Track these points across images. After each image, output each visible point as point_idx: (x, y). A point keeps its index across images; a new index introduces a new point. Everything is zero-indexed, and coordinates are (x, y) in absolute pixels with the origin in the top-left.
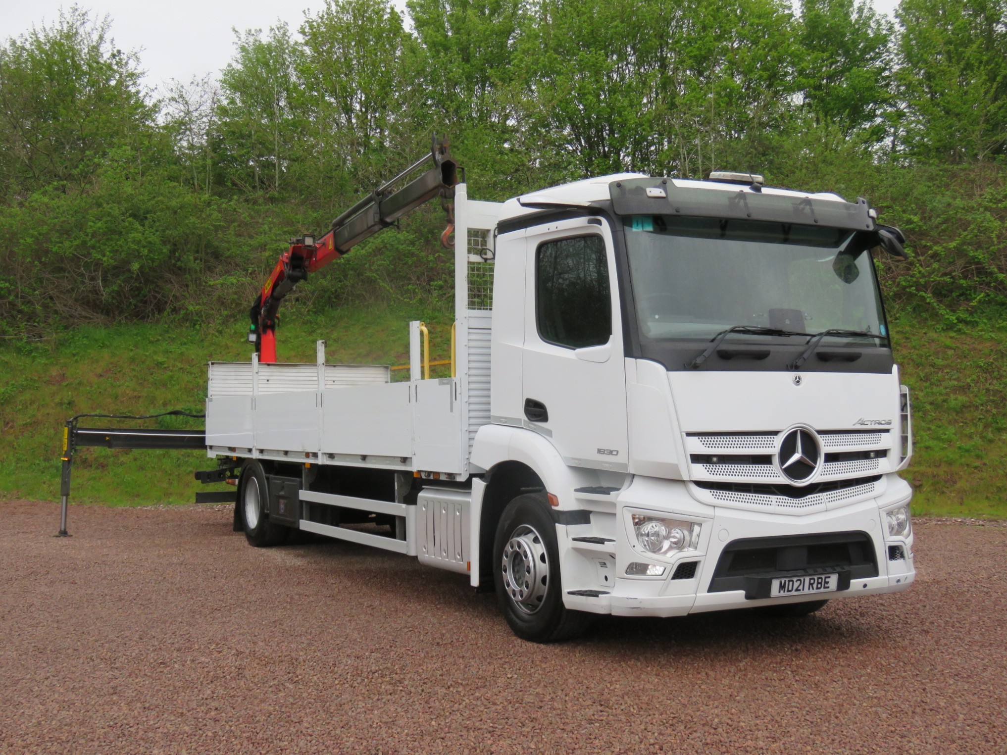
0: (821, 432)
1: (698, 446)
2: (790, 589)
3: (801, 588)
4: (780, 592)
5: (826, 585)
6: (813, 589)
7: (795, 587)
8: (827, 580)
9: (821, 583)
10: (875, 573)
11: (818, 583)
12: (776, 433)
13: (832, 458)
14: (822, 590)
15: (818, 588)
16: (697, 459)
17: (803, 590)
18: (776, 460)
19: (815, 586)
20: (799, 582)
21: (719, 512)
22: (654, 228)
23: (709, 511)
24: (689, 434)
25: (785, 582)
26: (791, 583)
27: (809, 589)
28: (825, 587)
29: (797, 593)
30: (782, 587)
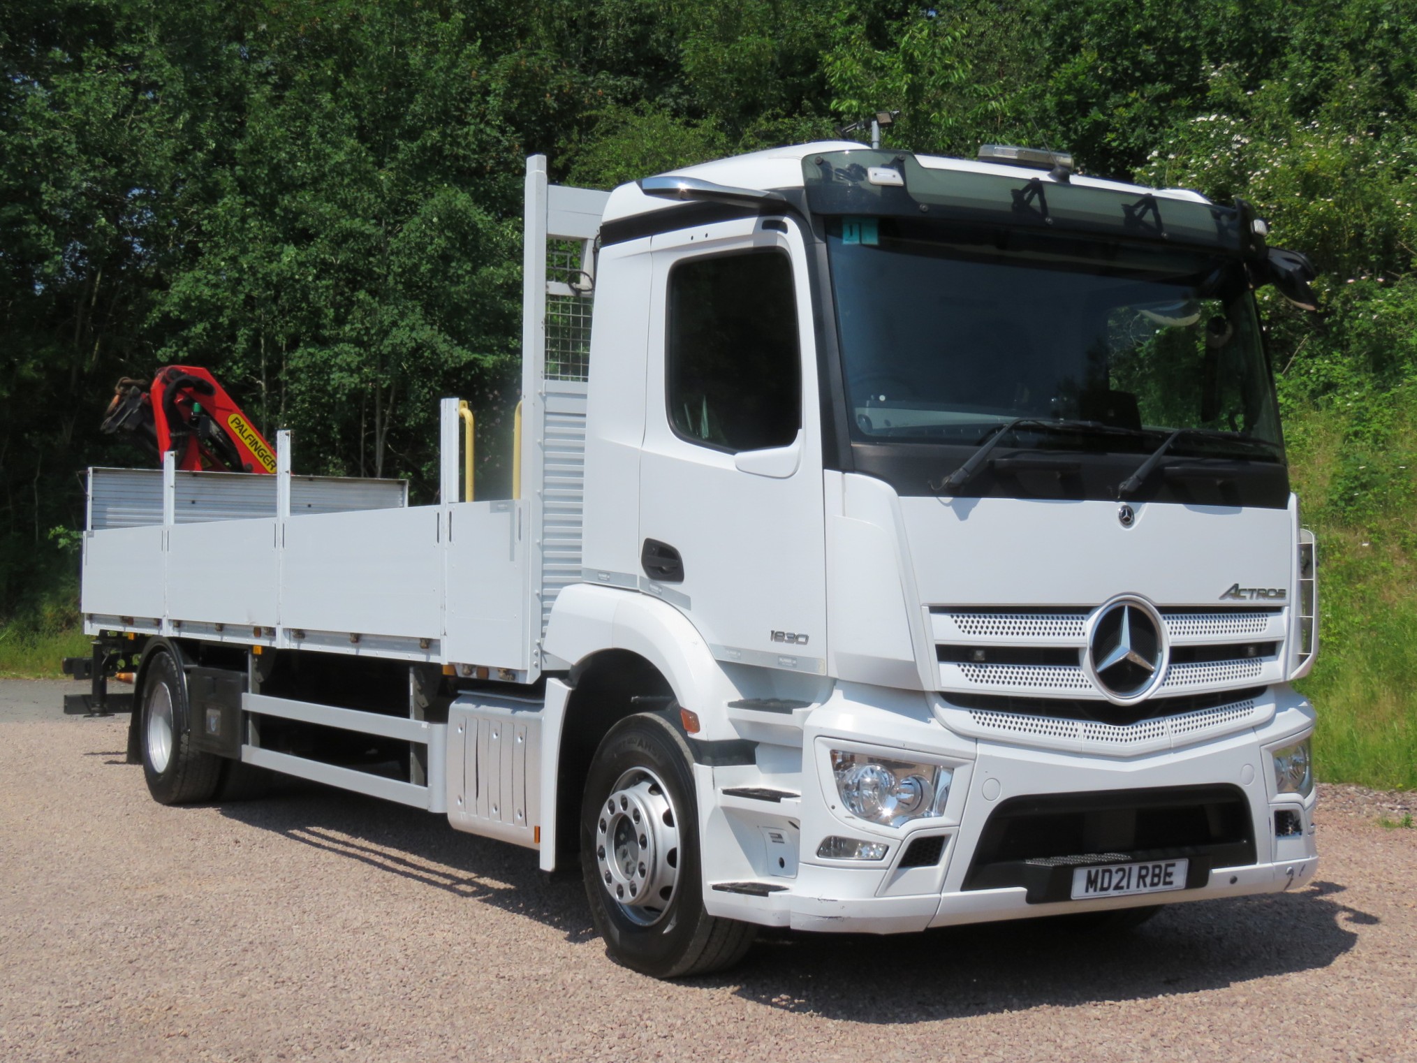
0: (1167, 610)
1: (951, 631)
2: (1106, 885)
3: (1124, 883)
4: (1087, 891)
5: (1168, 879)
6: (1145, 885)
7: (1114, 882)
8: (1170, 870)
9: (1159, 876)
10: (1252, 859)
11: (1154, 875)
12: (1085, 611)
13: (1183, 655)
14: (1161, 887)
15: (1153, 884)
16: (948, 653)
17: (1128, 887)
18: (1086, 659)
19: (1148, 880)
20: (1121, 874)
21: (982, 749)
22: (880, 240)
23: (967, 747)
24: (935, 609)
25: (1097, 872)
26: (1107, 875)
27: (1138, 886)
28: (1165, 883)
29: (1116, 893)
30: (1091, 882)
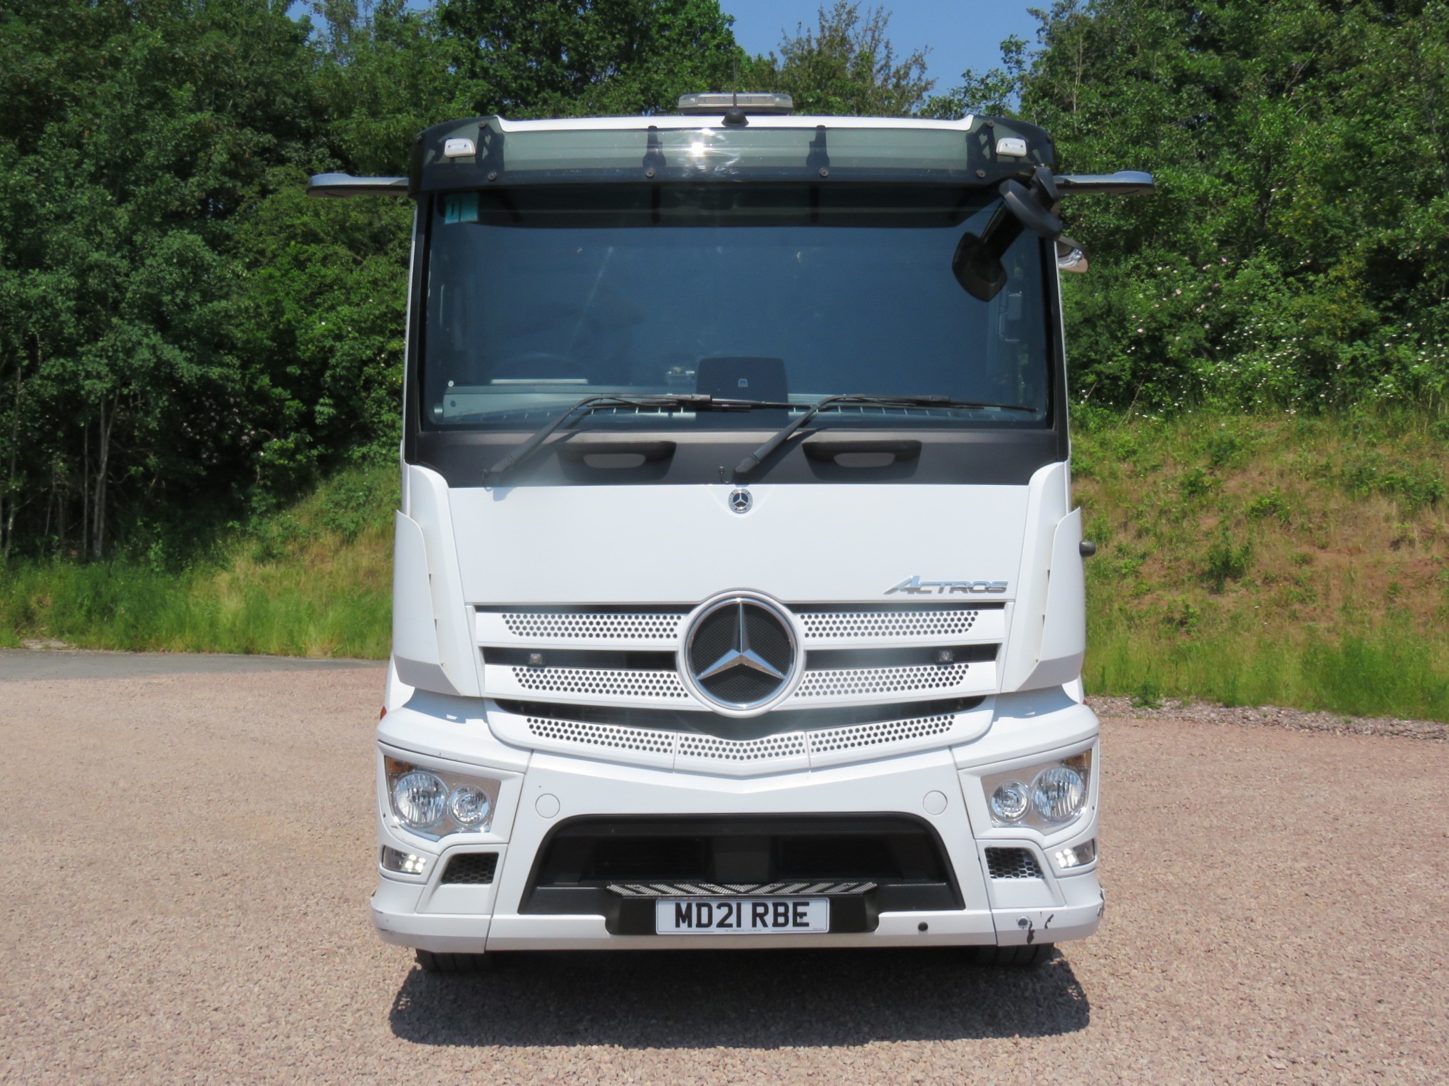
0: (797, 608)
1: (498, 631)
2: (705, 920)
3: (732, 920)
4: (678, 925)
5: (799, 920)
6: (765, 925)
7: (716, 919)
8: (800, 909)
9: (785, 915)
10: (954, 900)
11: (776, 915)
12: (685, 608)
14: (790, 928)
15: (776, 924)
16: (494, 655)
17: (739, 925)
18: (681, 660)
19: (769, 918)
20: (725, 910)
21: (539, 762)
22: (481, 215)
23: (520, 759)
24: (480, 608)
25: (689, 907)
26: (705, 911)
27: (754, 925)
28: (795, 924)
29: (722, 931)
30: (682, 917)
